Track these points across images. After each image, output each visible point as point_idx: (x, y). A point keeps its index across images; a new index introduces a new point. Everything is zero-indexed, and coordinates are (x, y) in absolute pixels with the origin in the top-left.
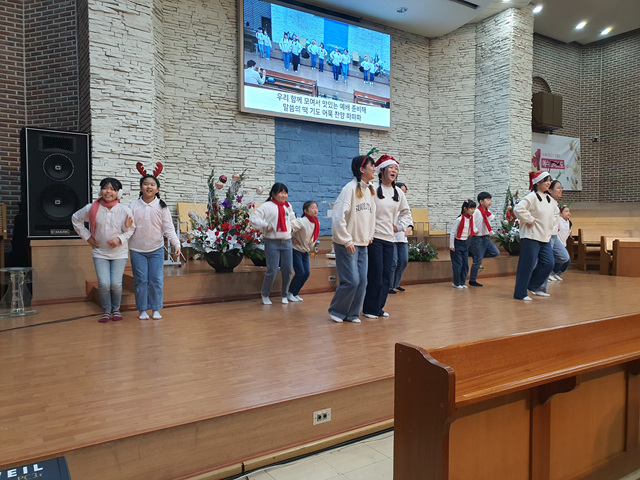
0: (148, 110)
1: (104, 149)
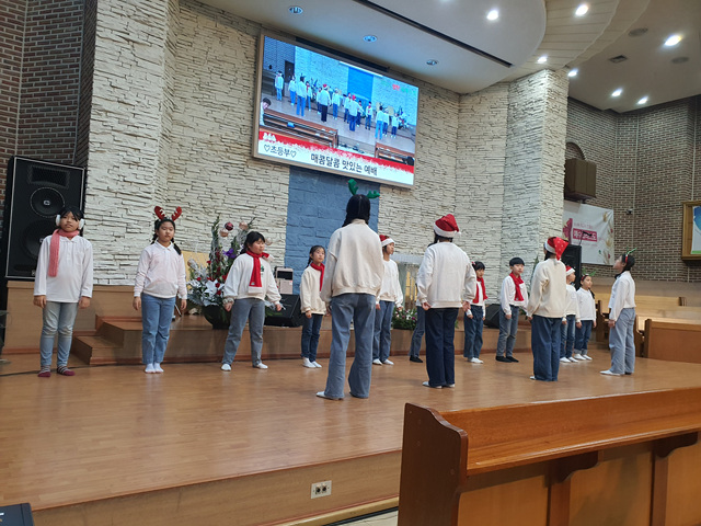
0: (152, 148)
1: (100, 186)
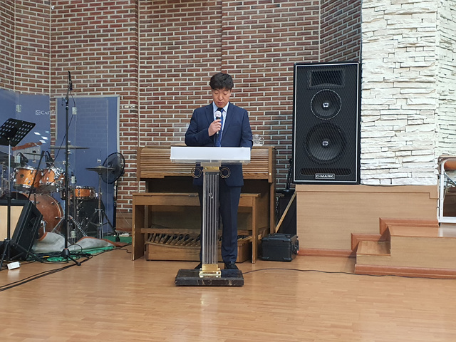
1: (376, 78)
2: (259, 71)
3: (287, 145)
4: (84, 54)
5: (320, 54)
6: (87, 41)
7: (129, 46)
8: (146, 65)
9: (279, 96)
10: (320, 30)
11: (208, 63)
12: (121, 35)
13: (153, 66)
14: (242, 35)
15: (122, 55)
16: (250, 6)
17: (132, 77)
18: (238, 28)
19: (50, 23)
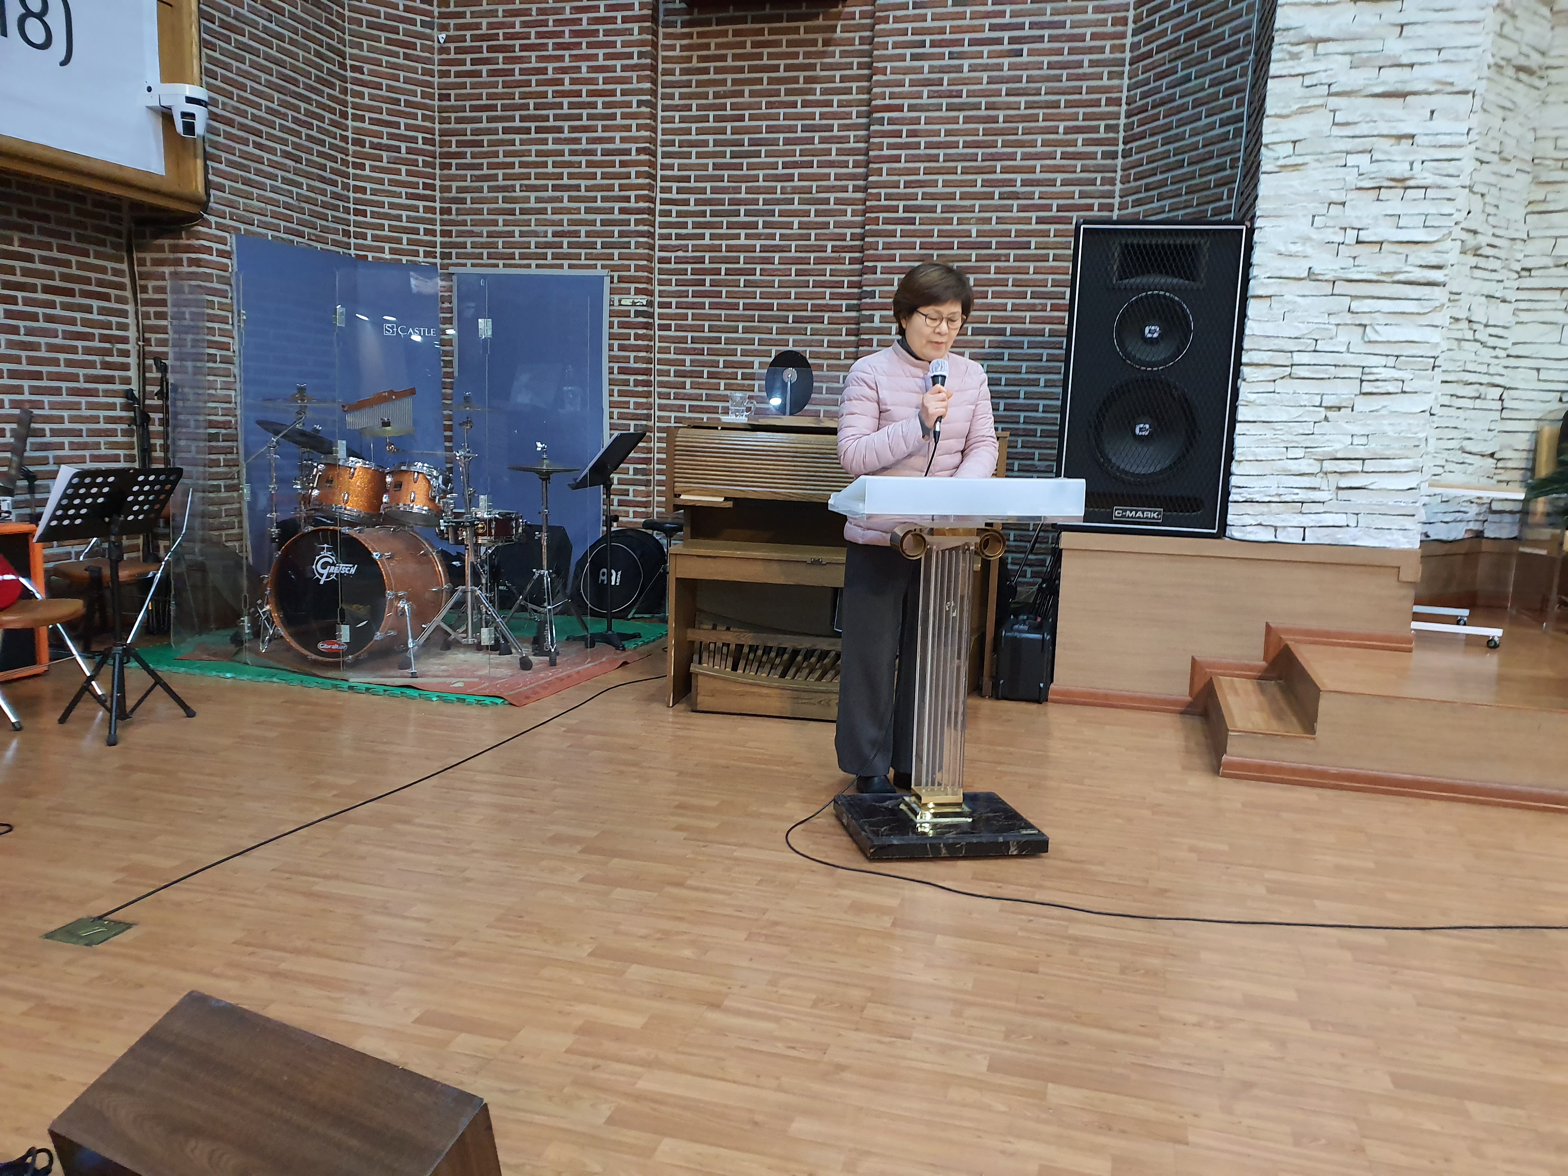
2: (960, 221)
3: (1022, 415)
4: (522, 165)
5: (1119, 186)
6: (528, 131)
7: (634, 147)
8: (674, 195)
9: (1010, 288)
10: (1123, 121)
11: (832, 196)
12: (613, 117)
13: (692, 198)
14: (922, 126)
15: (617, 169)
16: (946, 51)
17: (641, 228)
18: (912, 108)
19: (436, 80)
